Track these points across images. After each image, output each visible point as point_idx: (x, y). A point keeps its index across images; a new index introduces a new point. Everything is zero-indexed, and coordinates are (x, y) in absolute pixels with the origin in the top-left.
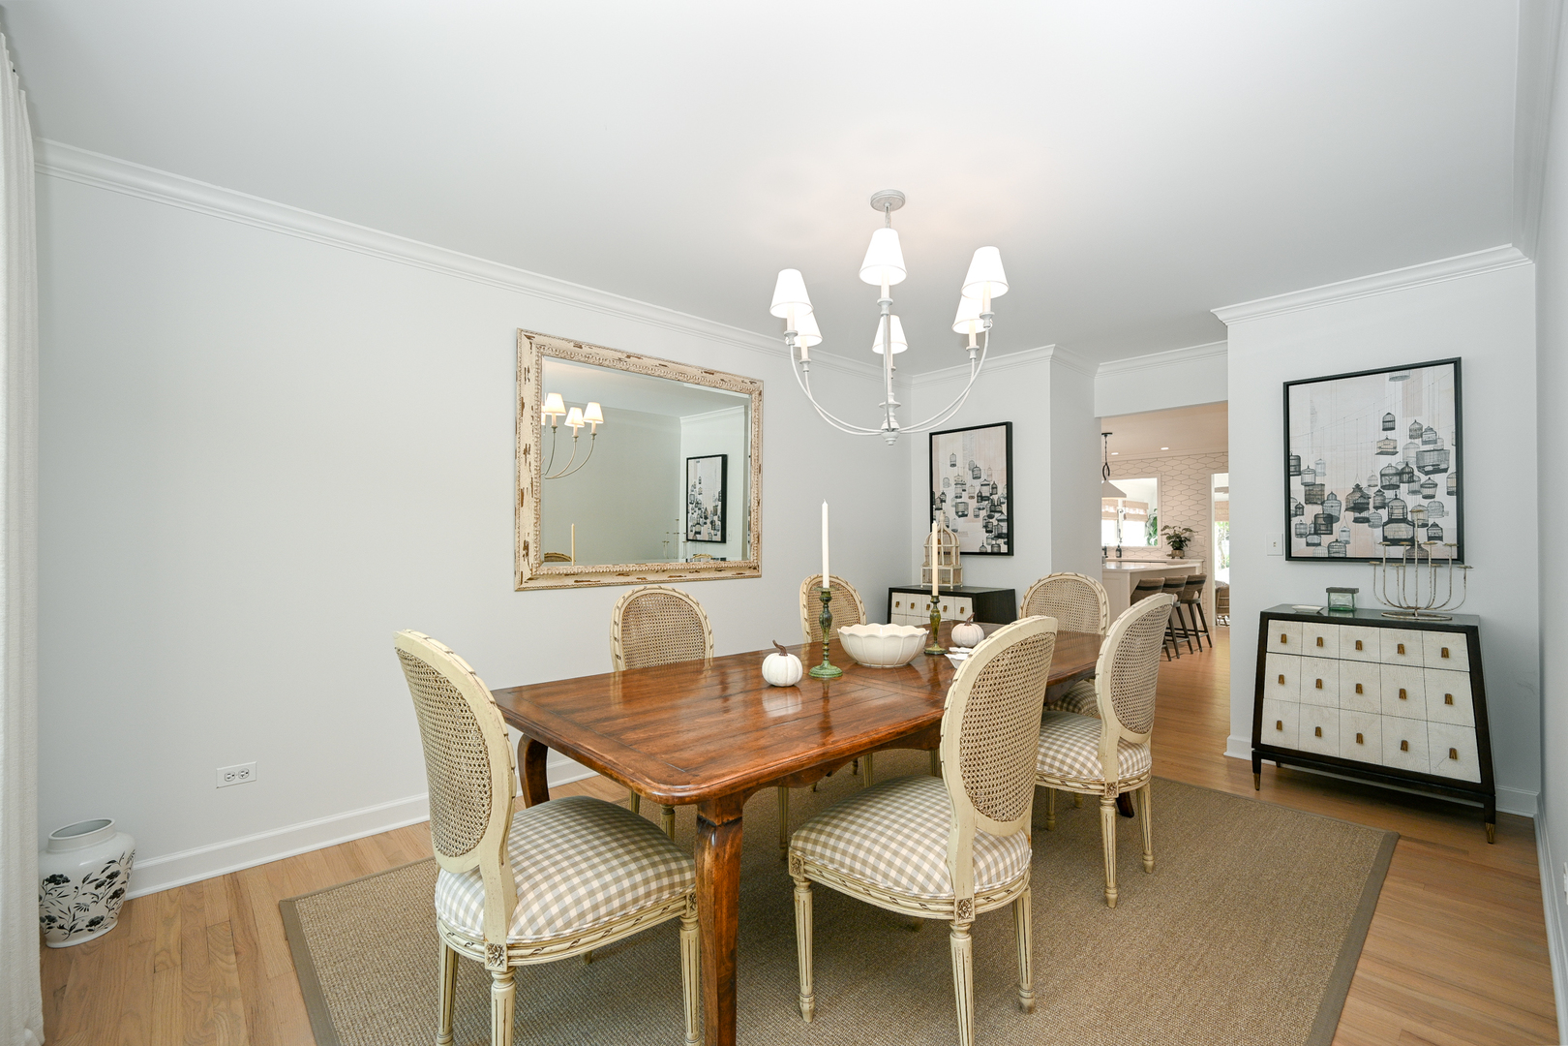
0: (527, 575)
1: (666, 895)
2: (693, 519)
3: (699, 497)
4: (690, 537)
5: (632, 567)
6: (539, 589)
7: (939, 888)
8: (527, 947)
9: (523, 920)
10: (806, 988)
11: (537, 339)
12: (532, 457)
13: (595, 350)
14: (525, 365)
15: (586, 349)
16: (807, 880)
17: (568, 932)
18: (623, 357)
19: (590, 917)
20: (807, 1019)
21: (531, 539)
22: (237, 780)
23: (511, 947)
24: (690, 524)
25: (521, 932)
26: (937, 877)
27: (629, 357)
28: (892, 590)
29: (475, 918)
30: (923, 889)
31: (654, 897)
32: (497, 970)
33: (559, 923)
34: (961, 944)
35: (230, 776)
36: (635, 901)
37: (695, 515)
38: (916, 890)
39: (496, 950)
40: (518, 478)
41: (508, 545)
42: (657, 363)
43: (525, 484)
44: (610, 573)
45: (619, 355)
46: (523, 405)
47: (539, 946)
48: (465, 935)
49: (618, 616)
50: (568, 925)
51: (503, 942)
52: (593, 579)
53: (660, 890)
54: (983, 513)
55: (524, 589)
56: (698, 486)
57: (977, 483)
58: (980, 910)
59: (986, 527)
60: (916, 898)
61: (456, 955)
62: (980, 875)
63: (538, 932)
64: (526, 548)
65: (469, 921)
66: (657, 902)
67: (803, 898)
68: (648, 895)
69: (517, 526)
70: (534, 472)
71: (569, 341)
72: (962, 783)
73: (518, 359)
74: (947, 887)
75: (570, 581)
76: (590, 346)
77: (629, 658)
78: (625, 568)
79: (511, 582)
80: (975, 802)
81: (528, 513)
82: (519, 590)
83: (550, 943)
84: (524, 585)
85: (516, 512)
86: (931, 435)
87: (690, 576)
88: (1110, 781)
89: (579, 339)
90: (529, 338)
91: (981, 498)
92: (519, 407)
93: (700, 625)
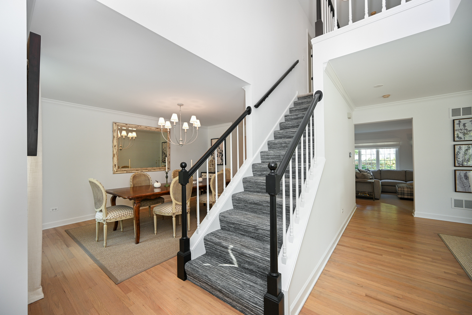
0: (115, 171)
1: (131, 214)
2: (163, 157)
3: (165, 152)
4: (163, 161)
5: (139, 169)
6: (118, 173)
7: (170, 211)
8: (109, 220)
9: (108, 216)
10: (155, 230)
11: (117, 124)
12: (116, 147)
13: (130, 125)
14: (115, 129)
15: (128, 125)
16: (155, 214)
17: (115, 218)
18: (137, 126)
19: (118, 216)
20: (155, 234)
21: (116, 164)
22: (54, 210)
23: (106, 220)
24: (163, 158)
25: (108, 218)
26: (170, 210)
27: (138, 126)
28: (202, 173)
29: (101, 217)
30: (168, 212)
31: (129, 214)
32: (105, 223)
33: (114, 217)
34: (174, 219)
35: (53, 210)
36: (126, 215)
37: (164, 156)
38: (167, 212)
39: (104, 220)
40: (113, 152)
41: (111, 165)
42: (145, 127)
43: (115, 153)
44: (134, 170)
45: (136, 126)
46: (114, 137)
47: (110, 219)
48: (100, 219)
49: (132, 178)
50: (115, 217)
51: (105, 219)
52: (130, 171)
53: (130, 213)
54: (221, 156)
55: (115, 174)
56: (165, 149)
57: (219, 150)
58: (177, 214)
59: (221, 159)
60: (167, 213)
61: (99, 222)
62: (177, 210)
63: (110, 218)
64: (115, 165)
65: (100, 217)
66: (129, 215)
67: (155, 217)
68: (128, 214)
69: (113, 161)
70: (117, 150)
71: (124, 124)
72: (173, 197)
73: (113, 128)
74: (171, 211)
75: (125, 172)
76: (129, 124)
77: (134, 185)
78: (138, 169)
79: (112, 172)
80: (175, 200)
81: (115, 159)
82: (114, 174)
83: (112, 219)
84: (115, 173)
85: (113, 159)
86: (211, 139)
87: (153, 170)
88: (213, 201)
89: (127, 123)
90: (115, 124)
91: (220, 153)
92: (113, 137)
93: (149, 179)
